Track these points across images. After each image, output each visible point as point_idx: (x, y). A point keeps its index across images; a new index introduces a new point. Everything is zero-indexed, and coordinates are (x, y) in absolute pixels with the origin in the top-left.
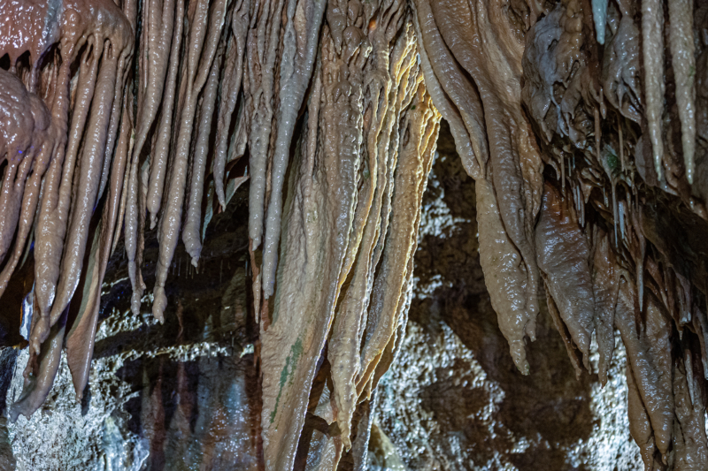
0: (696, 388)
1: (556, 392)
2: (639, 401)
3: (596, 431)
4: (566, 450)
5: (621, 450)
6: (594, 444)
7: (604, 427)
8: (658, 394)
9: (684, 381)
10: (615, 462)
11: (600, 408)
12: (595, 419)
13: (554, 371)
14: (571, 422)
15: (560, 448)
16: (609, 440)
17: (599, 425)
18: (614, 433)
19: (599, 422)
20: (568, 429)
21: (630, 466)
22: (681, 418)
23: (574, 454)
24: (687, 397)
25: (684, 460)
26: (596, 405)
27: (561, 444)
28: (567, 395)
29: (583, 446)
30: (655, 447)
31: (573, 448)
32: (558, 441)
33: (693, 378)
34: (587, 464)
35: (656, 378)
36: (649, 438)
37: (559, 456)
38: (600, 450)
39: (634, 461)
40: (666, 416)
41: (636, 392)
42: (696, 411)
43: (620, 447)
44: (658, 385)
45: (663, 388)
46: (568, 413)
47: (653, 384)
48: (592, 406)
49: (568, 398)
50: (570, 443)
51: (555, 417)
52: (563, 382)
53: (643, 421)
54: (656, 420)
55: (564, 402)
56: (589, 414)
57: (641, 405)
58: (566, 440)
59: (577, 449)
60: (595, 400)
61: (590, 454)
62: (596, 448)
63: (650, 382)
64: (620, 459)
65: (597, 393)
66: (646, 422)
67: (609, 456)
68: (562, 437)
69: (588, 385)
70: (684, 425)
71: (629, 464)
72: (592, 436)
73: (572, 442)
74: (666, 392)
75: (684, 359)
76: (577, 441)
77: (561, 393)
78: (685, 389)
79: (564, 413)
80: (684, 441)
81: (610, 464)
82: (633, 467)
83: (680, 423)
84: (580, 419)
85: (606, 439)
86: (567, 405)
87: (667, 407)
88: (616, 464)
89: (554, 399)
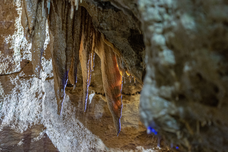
0: (44, 12)
1: (4, 18)
2: (25, 13)
3: (16, 33)
4: (4, 38)
5: (23, 40)
6: (14, 37)
7: (18, 32)
8: (31, 11)
9: (41, 9)
10: (21, 43)
11: (18, 25)
12: (16, 29)
13: (4, 12)
14: (8, 29)
15: (2, 37)
16: (20, 36)
17: (17, 31)
18: (21, 34)
19: (17, 30)
20: (6, 31)
21: (26, 46)
22: (38, 21)
23: (7, 39)
24: (41, 14)
25: (37, 34)
26: (16, 24)
27: (3, 36)
28: (7, 20)
29: (10, 37)
30: (28, 28)
31: (7, 37)
32: (2, 34)
33: (44, 8)
34: (11, 43)
35: (31, 6)
36: (27, 25)
37: (2, 39)
38: (16, 39)
39: (27, 44)
40: (33, 18)
41: (24, 10)
42: (43, 19)
43: (23, 39)
44: (32, 8)
45: (33, 9)
46: (7, 26)
47: (30, 8)
48: (15, 25)
49: (8, 21)
50: (6, 35)
51: (2, 27)
52: (6, 15)
53: (25, 19)
54: (29, 19)
55: (6, 22)
56: (14, 27)
57: (25, 14)
58: (5, 34)
59: (8, 38)
60: (16, 23)
61: (12, 40)
62: (15, 38)
63: (29, 7)
64: (22, 43)
65: (17, 21)
66: (27, 20)
67: (19, 41)
68: (4, 33)
69: (15, 18)
70: (39, 23)
71: (25, 45)
72: (14, 34)
73: (7, 35)
74: (34, 11)
75: (42, 2)
76: (8, 35)
77: (5, 19)
78: (41, 12)
79: (5, 26)
80: (38, 28)
81: (19, 44)
82: (27, 46)
83: (38, 22)
84: (11, 28)
85: (18, 36)
86: (7, 23)
87: (34, 15)
88: (21, 44)
89: (3, 20)
